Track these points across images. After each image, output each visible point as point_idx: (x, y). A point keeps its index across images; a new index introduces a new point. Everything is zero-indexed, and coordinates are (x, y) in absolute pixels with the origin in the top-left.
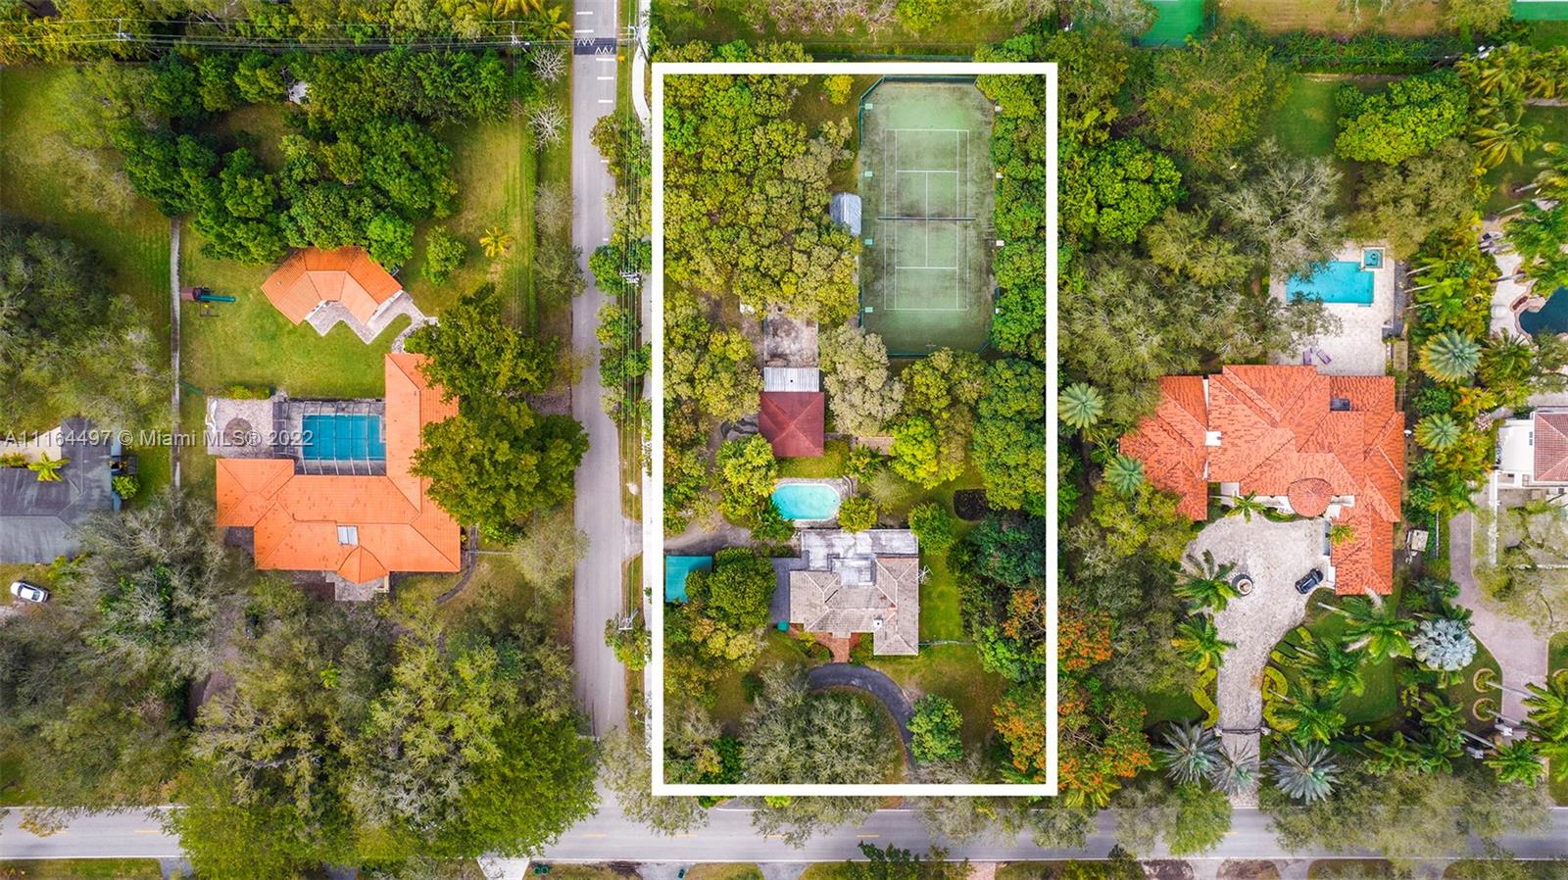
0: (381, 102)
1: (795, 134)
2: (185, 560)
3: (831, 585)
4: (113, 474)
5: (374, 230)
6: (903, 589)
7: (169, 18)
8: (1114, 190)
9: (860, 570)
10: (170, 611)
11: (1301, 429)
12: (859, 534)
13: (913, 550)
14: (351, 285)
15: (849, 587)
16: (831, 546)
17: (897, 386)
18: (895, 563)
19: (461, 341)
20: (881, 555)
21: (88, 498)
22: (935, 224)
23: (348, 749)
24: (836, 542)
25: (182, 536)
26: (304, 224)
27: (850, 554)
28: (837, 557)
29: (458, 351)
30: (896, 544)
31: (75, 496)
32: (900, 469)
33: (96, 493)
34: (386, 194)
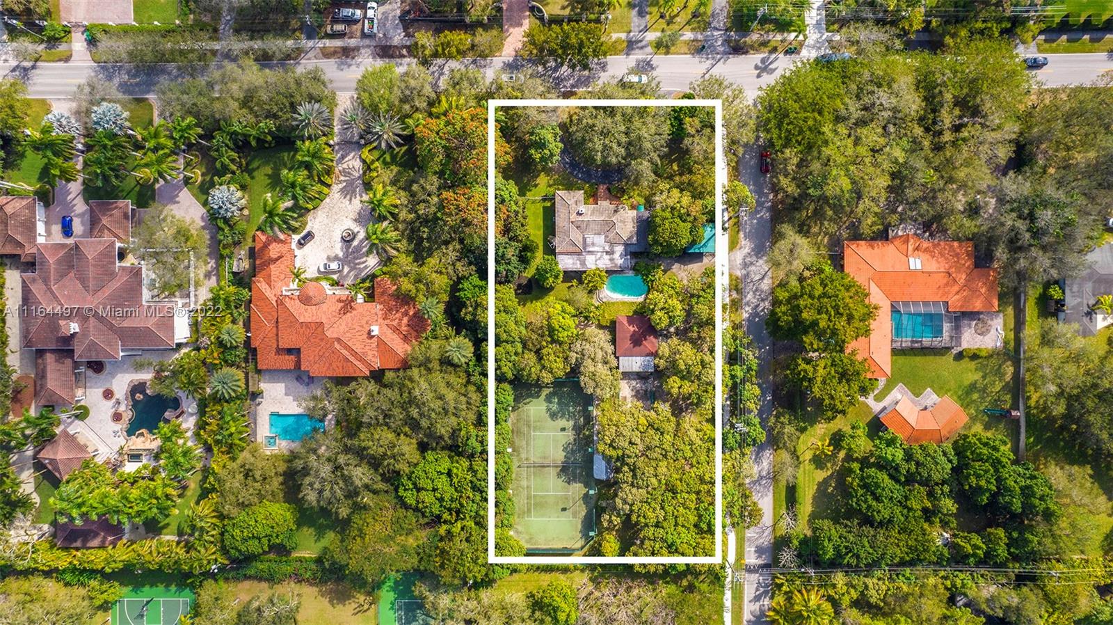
0: (894, 533)
1: (639, 516)
2: (1020, 249)
3: (611, 235)
4: (1064, 300)
5: (900, 455)
6: (567, 233)
7: (1025, 585)
8: (442, 484)
9: (593, 244)
10: (1032, 217)
11: (320, 337)
12: (594, 267)
13: (560, 258)
14: (912, 421)
15: (599, 234)
16: (611, 260)
17: (574, 361)
18: (572, 249)
19: (847, 388)
20: (580, 254)
21: (1080, 286)
22: (546, 462)
23: (918, 131)
24: (608, 262)
25: (1023, 263)
26: (943, 458)
27: (599, 254)
28: (607, 253)
29: (848, 381)
30: (571, 261)
31: (1088, 287)
32: (571, 310)
33: (1075, 288)
34: (892, 477)
